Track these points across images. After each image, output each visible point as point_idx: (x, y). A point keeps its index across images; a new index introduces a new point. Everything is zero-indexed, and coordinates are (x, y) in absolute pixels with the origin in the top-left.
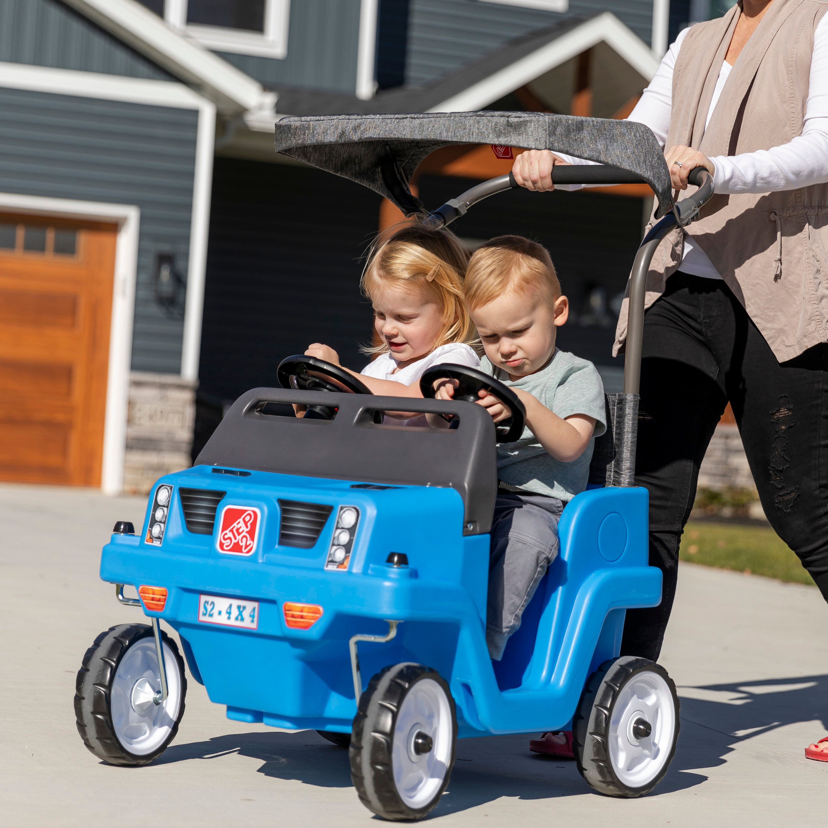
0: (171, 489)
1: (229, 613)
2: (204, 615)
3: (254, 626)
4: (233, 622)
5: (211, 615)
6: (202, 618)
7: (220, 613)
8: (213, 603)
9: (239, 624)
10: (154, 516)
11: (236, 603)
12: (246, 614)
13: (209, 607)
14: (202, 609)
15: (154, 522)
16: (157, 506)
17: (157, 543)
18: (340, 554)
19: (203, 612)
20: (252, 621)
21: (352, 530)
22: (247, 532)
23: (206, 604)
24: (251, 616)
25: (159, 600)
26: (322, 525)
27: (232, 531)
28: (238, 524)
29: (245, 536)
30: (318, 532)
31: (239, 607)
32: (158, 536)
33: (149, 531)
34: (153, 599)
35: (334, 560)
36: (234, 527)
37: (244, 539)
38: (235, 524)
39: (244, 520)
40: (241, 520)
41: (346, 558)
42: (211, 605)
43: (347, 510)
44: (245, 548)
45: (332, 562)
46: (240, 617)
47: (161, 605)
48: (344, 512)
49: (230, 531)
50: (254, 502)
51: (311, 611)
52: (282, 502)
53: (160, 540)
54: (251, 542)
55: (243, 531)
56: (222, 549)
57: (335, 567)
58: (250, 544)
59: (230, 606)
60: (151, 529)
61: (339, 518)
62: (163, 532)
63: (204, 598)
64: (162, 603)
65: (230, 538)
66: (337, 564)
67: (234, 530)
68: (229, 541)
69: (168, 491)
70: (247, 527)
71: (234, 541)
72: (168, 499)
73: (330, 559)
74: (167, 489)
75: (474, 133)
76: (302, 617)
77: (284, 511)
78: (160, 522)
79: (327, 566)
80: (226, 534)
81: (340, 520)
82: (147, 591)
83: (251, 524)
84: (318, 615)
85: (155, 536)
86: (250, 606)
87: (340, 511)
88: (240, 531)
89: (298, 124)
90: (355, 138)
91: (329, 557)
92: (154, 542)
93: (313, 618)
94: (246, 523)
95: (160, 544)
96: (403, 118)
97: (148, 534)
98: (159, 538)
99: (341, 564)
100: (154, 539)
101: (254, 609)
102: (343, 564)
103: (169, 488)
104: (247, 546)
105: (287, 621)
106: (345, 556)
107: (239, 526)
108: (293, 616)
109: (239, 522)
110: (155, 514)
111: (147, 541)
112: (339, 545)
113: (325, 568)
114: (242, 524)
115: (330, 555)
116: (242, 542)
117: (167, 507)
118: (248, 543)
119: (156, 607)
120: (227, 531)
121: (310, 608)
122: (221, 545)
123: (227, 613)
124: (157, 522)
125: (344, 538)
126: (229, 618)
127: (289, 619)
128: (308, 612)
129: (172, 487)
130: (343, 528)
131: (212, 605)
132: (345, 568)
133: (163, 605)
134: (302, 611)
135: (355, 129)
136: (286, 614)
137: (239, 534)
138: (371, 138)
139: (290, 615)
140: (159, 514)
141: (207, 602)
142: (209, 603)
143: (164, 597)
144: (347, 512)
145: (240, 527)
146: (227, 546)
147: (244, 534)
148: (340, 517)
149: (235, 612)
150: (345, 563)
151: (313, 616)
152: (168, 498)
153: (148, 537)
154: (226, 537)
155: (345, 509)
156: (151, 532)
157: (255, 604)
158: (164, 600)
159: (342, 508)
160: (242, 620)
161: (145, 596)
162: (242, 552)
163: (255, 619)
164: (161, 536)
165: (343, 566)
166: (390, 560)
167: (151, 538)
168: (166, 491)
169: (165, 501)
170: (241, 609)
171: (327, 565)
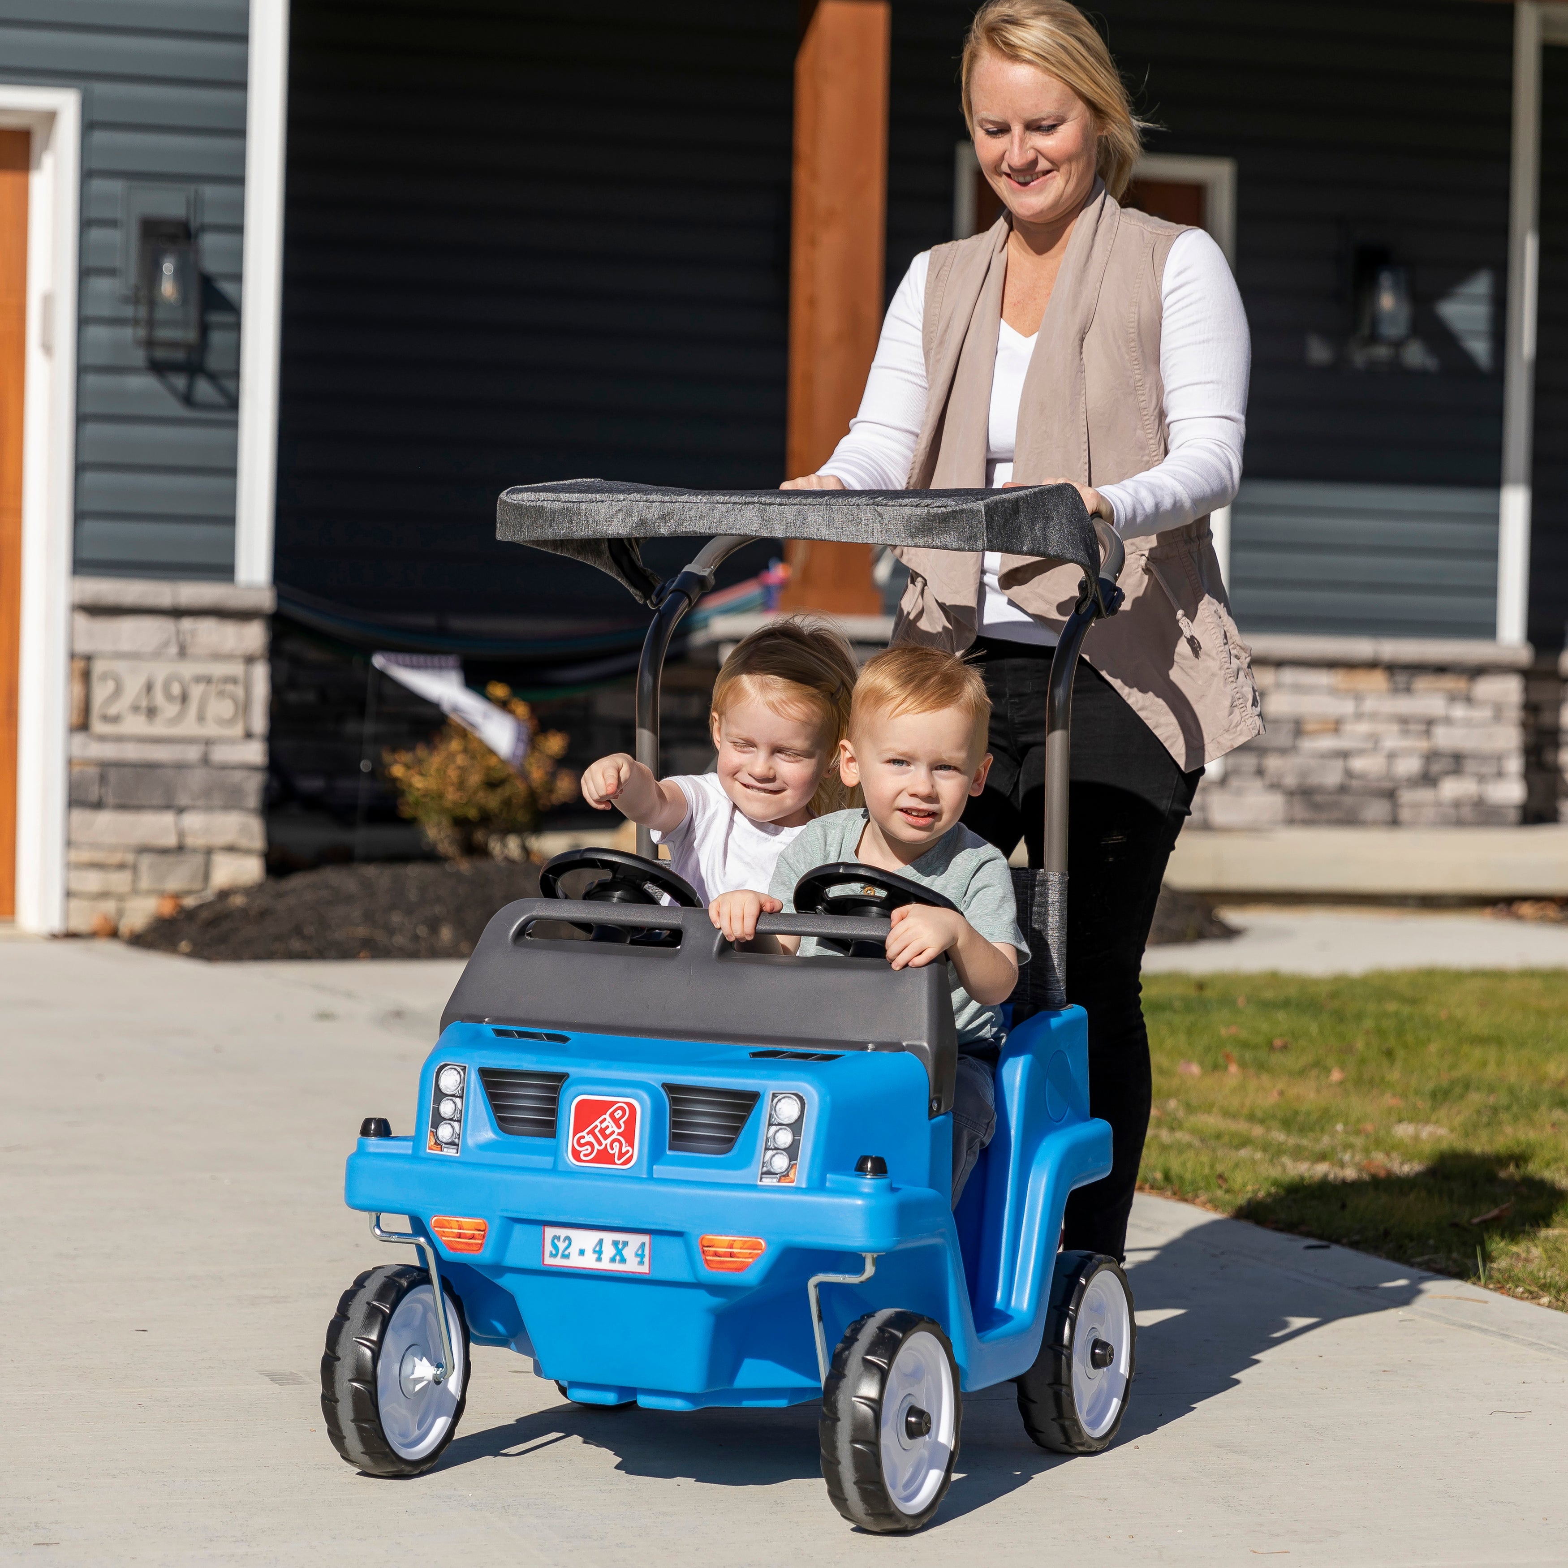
0: (464, 1069)
1: (600, 1253)
2: (552, 1255)
3: (645, 1269)
4: (605, 1265)
5: (567, 1257)
6: (548, 1261)
7: (582, 1252)
8: (568, 1238)
9: (617, 1267)
10: (436, 1111)
11: (609, 1237)
12: (628, 1253)
13: (562, 1245)
14: (548, 1248)
15: (438, 1120)
16: (440, 1095)
17: (451, 1152)
18: (780, 1162)
19: (551, 1252)
20: (641, 1263)
21: (796, 1127)
22: (619, 1134)
23: (556, 1241)
24: (637, 1255)
25: (473, 1237)
26: (743, 1119)
27: (592, 1132)
28: (601, 1122)
29: (615, 1140)
30: (736, 1130)
31: (615, 1243)
32: (450, 1140)
33: (432, 1133)
34: (460, 1236)
35: (772, 1170)
36: (596, 1126)
37: (616, 1144)
38: (597, 1123)
39: (612, 1116)
40: (607, 1116)
41: (790, 1167)
42: (564, 1241)
43: (785, 1097)
44: (619, 1159)
45: (769, 1173)
46: (618, 1258)
47: (478, 1244)
48: (780, 1100)
49: (588, 1133)
50: (629, 1091)
51: (746, 1246)
52: (670, 1088)
53: (456, 1147)
54: (630, 1149)
55: (613, 1132)
56: (578, 1159)
57: (775, 1180)
58: (628, 1152)
59: (601, 1241)
60: (435, 1130)
61: (771, 1110)
62: (459, 1135)
63: (550, 1232)
64: (480, 1242)
65: (589, 1143)
66: (778, 1176)
67: (596, 1131)
68: (588, 1147)
69: (459, 1073)
70: (619, 1127)
71: (597, 1146)
72: (461, 1085)
73: (765, 1169)
74: (455, 1069)
75: (875, 531)
76: (731, 1255)
77: (674, 1101)
78: (451, 1120)
79: (761, 1181)
80: (583, 1137)
81: (773, 1112)
82: (447, 1225)
83: (624, 1122)
84: (759, 1251)
85: (444, 1140)
86: (635, 1241)
87: (772, 1100)
88: (608, 1132)
89: (557, 505)
90: (664, 531)
91: (763, 1167)
92: (445, 1150)
93: (750, 1256)
94: (616, 1122)
95: (457, 1153)
96: (746, 503)
97: (430, 1138)
98: (452, 1144)
99: (785, 1175)
100: (444, 1145)
101: (643, 1245)
102: (787, 1175)
103: (459, 1069)
104: (621, 1155)
105: (706, 1261)
106: (790, 1164)
107: (604, 1126)
108: (716, 1254)
109: (605, 1120)
110: (438, 1109)
111: (430, 1149)
112: (776, 1149)
113: (759, 1183)
114: (609, 1122)
115: (764, 1163)
116: (612, 1149)
117: (461, 1097)
118: (624, 1150)
119: (466, 1247)
120: (584, 1133)
121: (746, 1242)
122: (576, 1154)
123: (595, 1251)
124: (444, 1119)
125: (785, 1138)
126: (599, 1259)
127: (708, 1258)
128: (741, 1248)
129: (465, 1067)
130: (780, 1124)
131: (567, 1242)
132: (792, 1182)
133: (481, 1244)
134: (731, 1247)
135: (663, 518)
136: (703, 1252)
137: (606, 1137)
138: (695, 532)
139: (711, 1253)
140: (447, 1108)
141: (558, 1238)
142: (562, 1239)
143: (483, 1233)
144: (783, 1101)
145: (607, 1127)
146: (585, 1155)
147: (614, 1136)
148: (774, 1108)
149: (609, 1251)
150: (791, 1175)
151: (750, 1253)
152: (460, 1083)
153: (432, 1143)
154: (582, 1141)
155: (780, 1096)
156: (435, 1135)
157: (646, 1238)
158: (482, 1238)
159: (774, 1096)
160: (623, 1261)
161: (444, 1232)
162: (615, 1164)
163: (646, 1260)
164: (457, 1141)
165: (787, 1179)
166: (860, 1168)
167: (436, 1143)
168: (456, 1072)
169: (456, 1088)
170: (620, 1246)
171: (761, 1178)
